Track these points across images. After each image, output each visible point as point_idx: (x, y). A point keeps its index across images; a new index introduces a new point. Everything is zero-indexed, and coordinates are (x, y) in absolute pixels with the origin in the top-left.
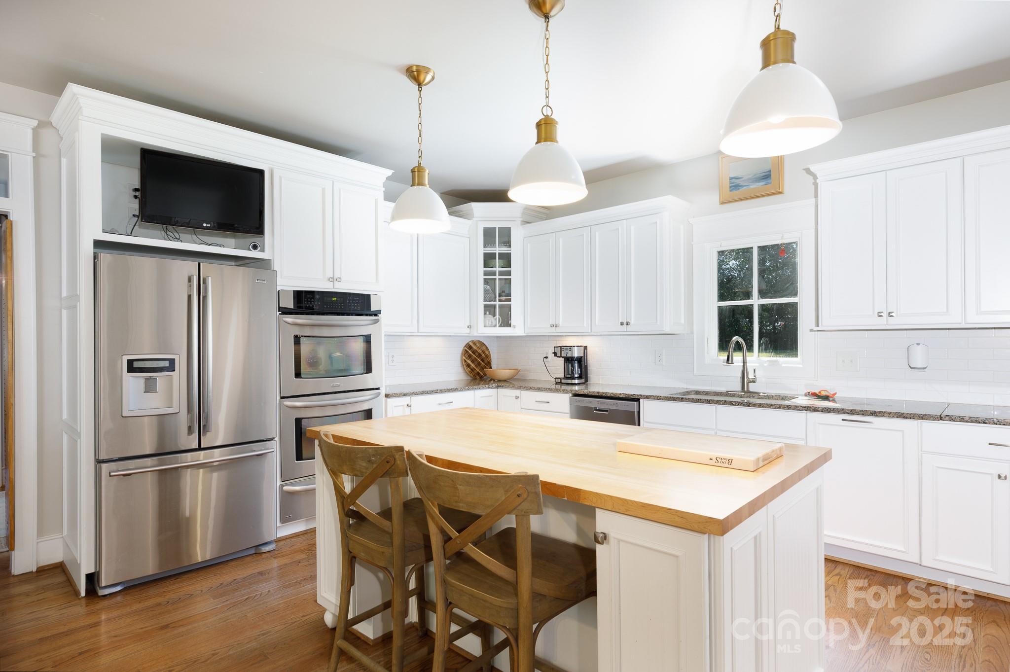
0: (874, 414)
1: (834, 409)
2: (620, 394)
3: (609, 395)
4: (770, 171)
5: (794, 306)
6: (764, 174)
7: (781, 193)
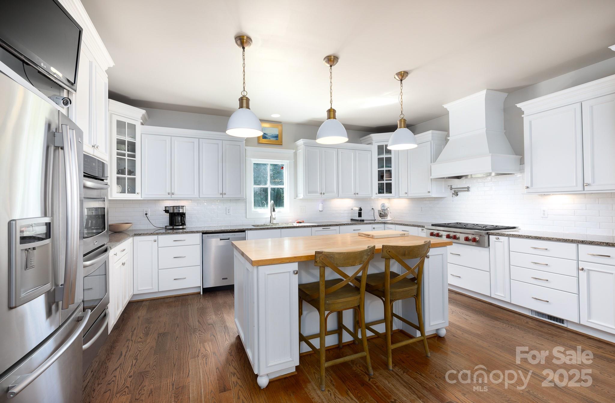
0: (330, 225)
1: (310, 226)
2: (236, 229)
3: (228, 231)
4: (278, 135)
5: (282, 189)
6: (275, 135)
7: (282, 145)
